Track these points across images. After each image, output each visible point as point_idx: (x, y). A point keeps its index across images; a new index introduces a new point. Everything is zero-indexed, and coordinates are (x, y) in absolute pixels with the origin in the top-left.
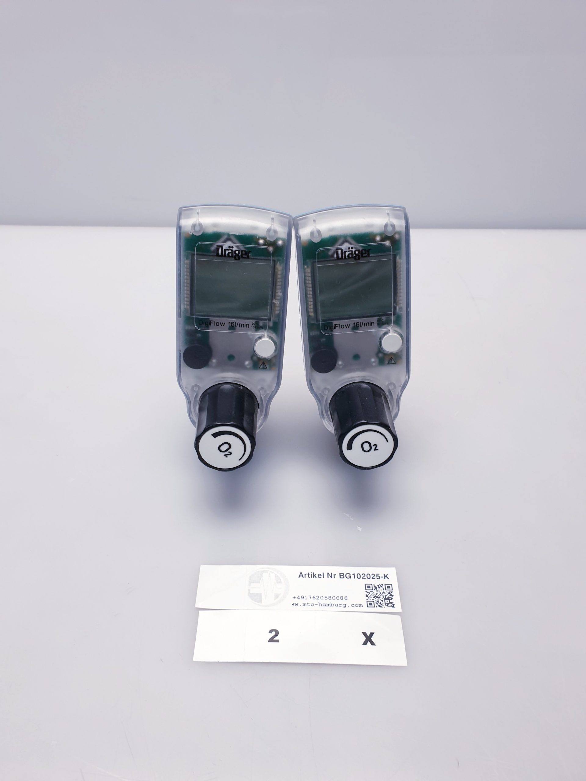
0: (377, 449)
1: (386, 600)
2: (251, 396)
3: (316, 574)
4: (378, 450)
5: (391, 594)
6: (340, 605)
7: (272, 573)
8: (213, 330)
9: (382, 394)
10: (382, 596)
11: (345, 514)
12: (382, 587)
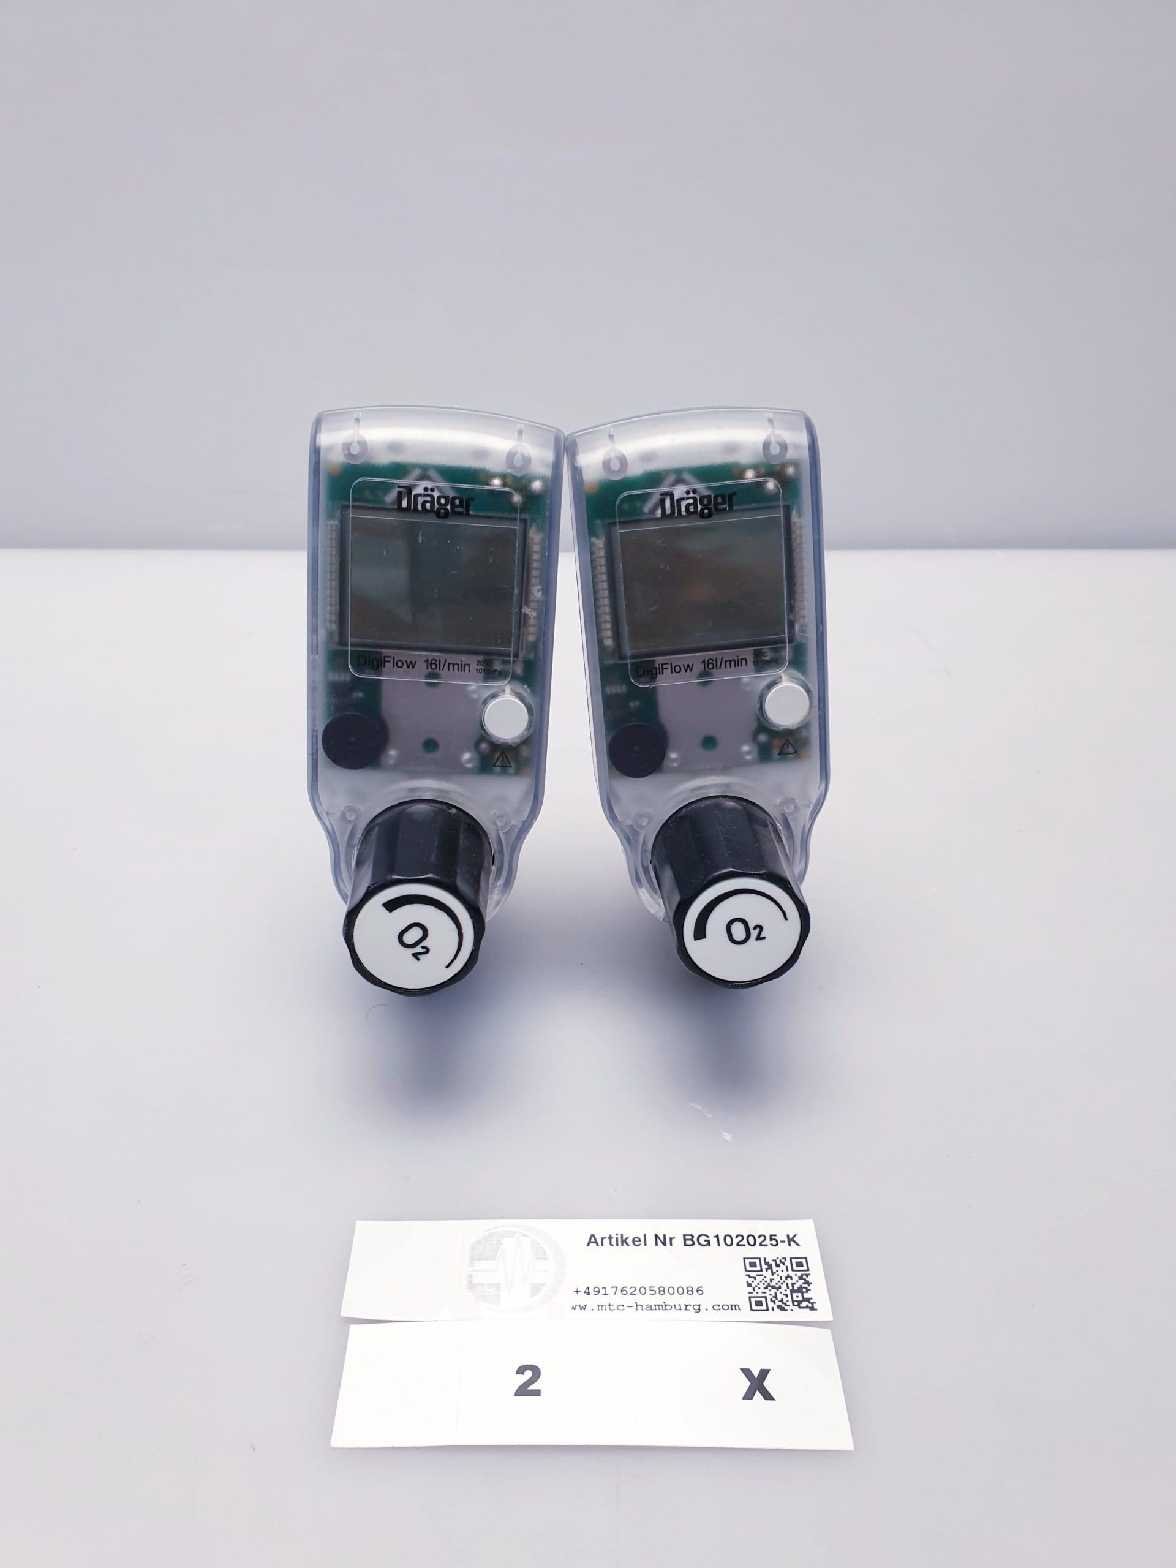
0: (762, 936)
1: (795, 1295)
2: (475, 829)
3: (627, 1238)
4: (764, 938)
5: (805, 1279)
6: (686, 1306)
7: (525, 1236)
8: (390, 677)
9: (768, 823)
10: (785, 1284)
11: (692, 1104)
12: (784, 1264)
